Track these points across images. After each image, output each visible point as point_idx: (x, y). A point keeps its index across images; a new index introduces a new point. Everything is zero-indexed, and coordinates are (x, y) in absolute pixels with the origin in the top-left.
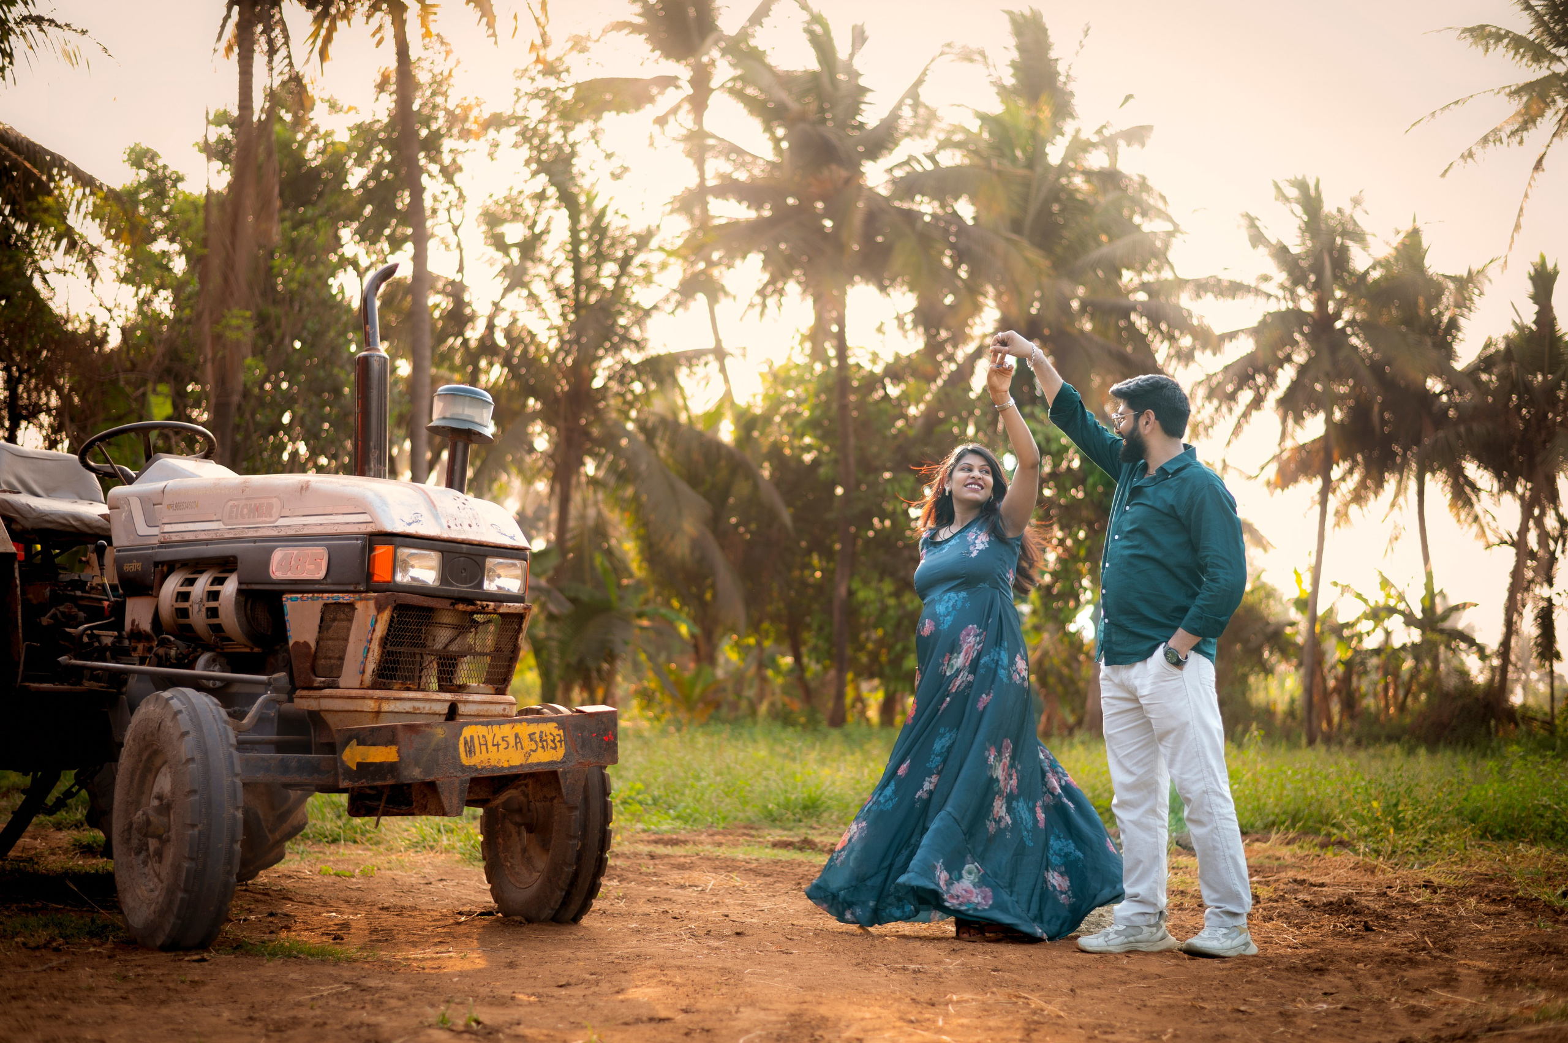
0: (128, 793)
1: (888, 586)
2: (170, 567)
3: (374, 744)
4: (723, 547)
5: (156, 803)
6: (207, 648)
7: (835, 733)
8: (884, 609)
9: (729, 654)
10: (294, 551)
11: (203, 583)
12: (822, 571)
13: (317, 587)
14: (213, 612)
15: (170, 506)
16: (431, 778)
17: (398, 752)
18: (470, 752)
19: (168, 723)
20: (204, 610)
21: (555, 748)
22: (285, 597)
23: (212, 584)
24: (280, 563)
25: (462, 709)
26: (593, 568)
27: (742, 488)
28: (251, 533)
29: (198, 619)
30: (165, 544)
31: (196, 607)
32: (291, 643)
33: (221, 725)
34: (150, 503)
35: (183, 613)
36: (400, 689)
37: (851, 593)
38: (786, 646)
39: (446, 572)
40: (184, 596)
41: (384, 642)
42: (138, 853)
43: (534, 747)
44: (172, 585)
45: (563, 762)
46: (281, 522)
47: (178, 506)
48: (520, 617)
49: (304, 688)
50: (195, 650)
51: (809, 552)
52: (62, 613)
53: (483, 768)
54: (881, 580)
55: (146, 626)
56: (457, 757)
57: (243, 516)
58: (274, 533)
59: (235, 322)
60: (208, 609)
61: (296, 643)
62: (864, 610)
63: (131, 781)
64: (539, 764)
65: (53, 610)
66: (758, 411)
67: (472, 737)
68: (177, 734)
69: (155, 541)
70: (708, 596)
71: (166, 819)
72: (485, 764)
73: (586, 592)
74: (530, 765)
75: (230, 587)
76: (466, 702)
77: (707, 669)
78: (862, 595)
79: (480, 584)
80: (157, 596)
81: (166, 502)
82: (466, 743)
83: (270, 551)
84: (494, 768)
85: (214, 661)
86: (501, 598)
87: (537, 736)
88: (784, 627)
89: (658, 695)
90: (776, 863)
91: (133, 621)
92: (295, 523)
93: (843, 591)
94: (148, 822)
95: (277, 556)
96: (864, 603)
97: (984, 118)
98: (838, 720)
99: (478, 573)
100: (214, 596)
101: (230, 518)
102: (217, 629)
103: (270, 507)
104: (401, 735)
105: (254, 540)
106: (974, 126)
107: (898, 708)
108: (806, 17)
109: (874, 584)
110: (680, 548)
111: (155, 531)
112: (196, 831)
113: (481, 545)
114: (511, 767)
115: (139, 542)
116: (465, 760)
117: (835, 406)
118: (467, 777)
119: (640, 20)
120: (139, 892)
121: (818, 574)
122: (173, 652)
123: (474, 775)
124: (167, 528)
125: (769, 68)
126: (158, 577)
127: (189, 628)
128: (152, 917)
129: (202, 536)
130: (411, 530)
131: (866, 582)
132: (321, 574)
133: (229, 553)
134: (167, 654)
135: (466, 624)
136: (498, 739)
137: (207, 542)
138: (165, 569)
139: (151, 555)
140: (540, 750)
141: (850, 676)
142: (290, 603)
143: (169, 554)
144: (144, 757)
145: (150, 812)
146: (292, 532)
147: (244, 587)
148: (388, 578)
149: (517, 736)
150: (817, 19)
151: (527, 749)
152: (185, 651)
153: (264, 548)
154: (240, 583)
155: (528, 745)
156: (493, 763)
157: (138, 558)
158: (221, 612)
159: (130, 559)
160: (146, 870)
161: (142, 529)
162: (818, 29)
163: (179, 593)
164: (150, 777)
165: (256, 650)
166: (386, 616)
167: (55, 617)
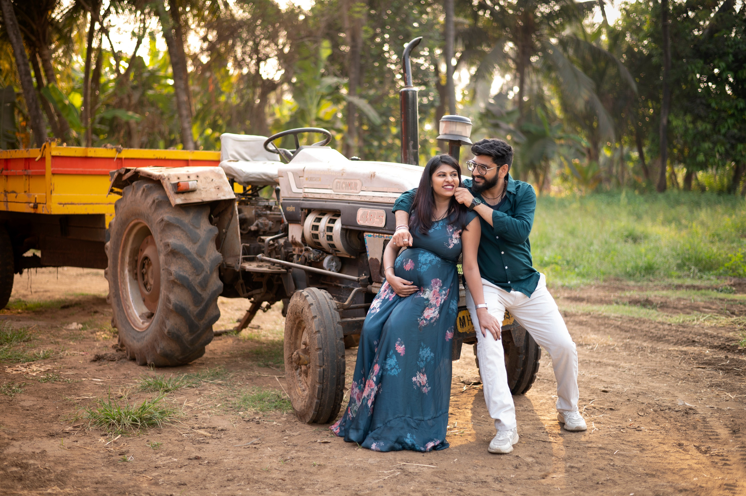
0: (290, 339)
1: (688, 118)
2: (310, 211)
4: (602, 101)
5: (303, 347)
6: (328, 253)
7: (660, 196)
8: (687, 130)
9: (606, 153)
10: (369, 211)
11: (325, 220)
12: (653, 108)
13: (381, 231)
14: (330, 238)
15: (307, 179)
19: (306, 310)
20: (325, 236)
22: (365, 234)
23: (329, 223)
24: (362, 217)
26: (536, 115)
27: (611, 71)
28: (347, 198)
29: (323, 240)
30: (305, 199)
31: (322, 234)
32: (369, 258)
33: (333, 311)
34: (299, 175)
35: (316, 236)
37: (669, 122)
38: (635, 148)
40: (316, 228)
42: (297, 369)
44: (310, 220)
46: (362, 193)
47: (311, 179)
49: (376, 282)
50: (323, 254)
51: (646, 100)
52: (261, 223)
53: (470, 333)
54: (685, 114)
55: (299, 239)
57: (343, 188)
58: (358, 199)
59: (358, 9)
60: (327, 236)
61: (372, 259)
62: (676, 131)
63: (291, 333)
65: (256, 222)
66: (619, 28)
67: (463, 317)
68: (310, 317)
69: (301, 196)
70: (595, 124)
71: (308, 357)
73: (533, 127)
75: (338, 226)
77: (594, 164)
78: (675, 123)
80: (303, 226)
81: (305, 176)
83: (356, 209)
85: (332, 260)
88: (634, 138)
89: (570, 178)
90: (631, 320)
91: (293, 236)
92: (369, 195)
93: (664, 121)
94: (299, 358)
95: (360, 212)
96: (676, 127)
98: (662, 188)
100: (330, 229)
101: (337, 188)
102: (333, 246)
103: (356, 185)
105: (348, 202)
107: (694, 177)
109: (681, 117)
110: (580, 105)
111: (300, 191)
112: (322, 369)
115: (293, 195)
117: (660, 25)
120: (297, 390)
121: (651, 111)
122: (312, 256)
124: (307, 190)
126: (303, 216)
127: (319, 244)
128: (303, 408)
129: (323, 196)
131: (677, 116)
132: (382, 225)
133: (337, 208)
134: (309, 257)
137: (326, 200)
138: (306, 211)
139: (299, 204)
141: (668, 162)
142: (368, 238)
143: (307, 204)
144: (297, 322)
145: (300, 353)
146: (368, 200)
147: (344, 227)
152: (318, 256)
153: (353, 207)
154: (342, 225)
157: (294, 205)
158: (334, 238)
159: (289, 205)
160: (301, 378)
161: (295, 189)
163: (313, 226)
164: (300, 331)
165: (352, 257)
167: (257, 225)
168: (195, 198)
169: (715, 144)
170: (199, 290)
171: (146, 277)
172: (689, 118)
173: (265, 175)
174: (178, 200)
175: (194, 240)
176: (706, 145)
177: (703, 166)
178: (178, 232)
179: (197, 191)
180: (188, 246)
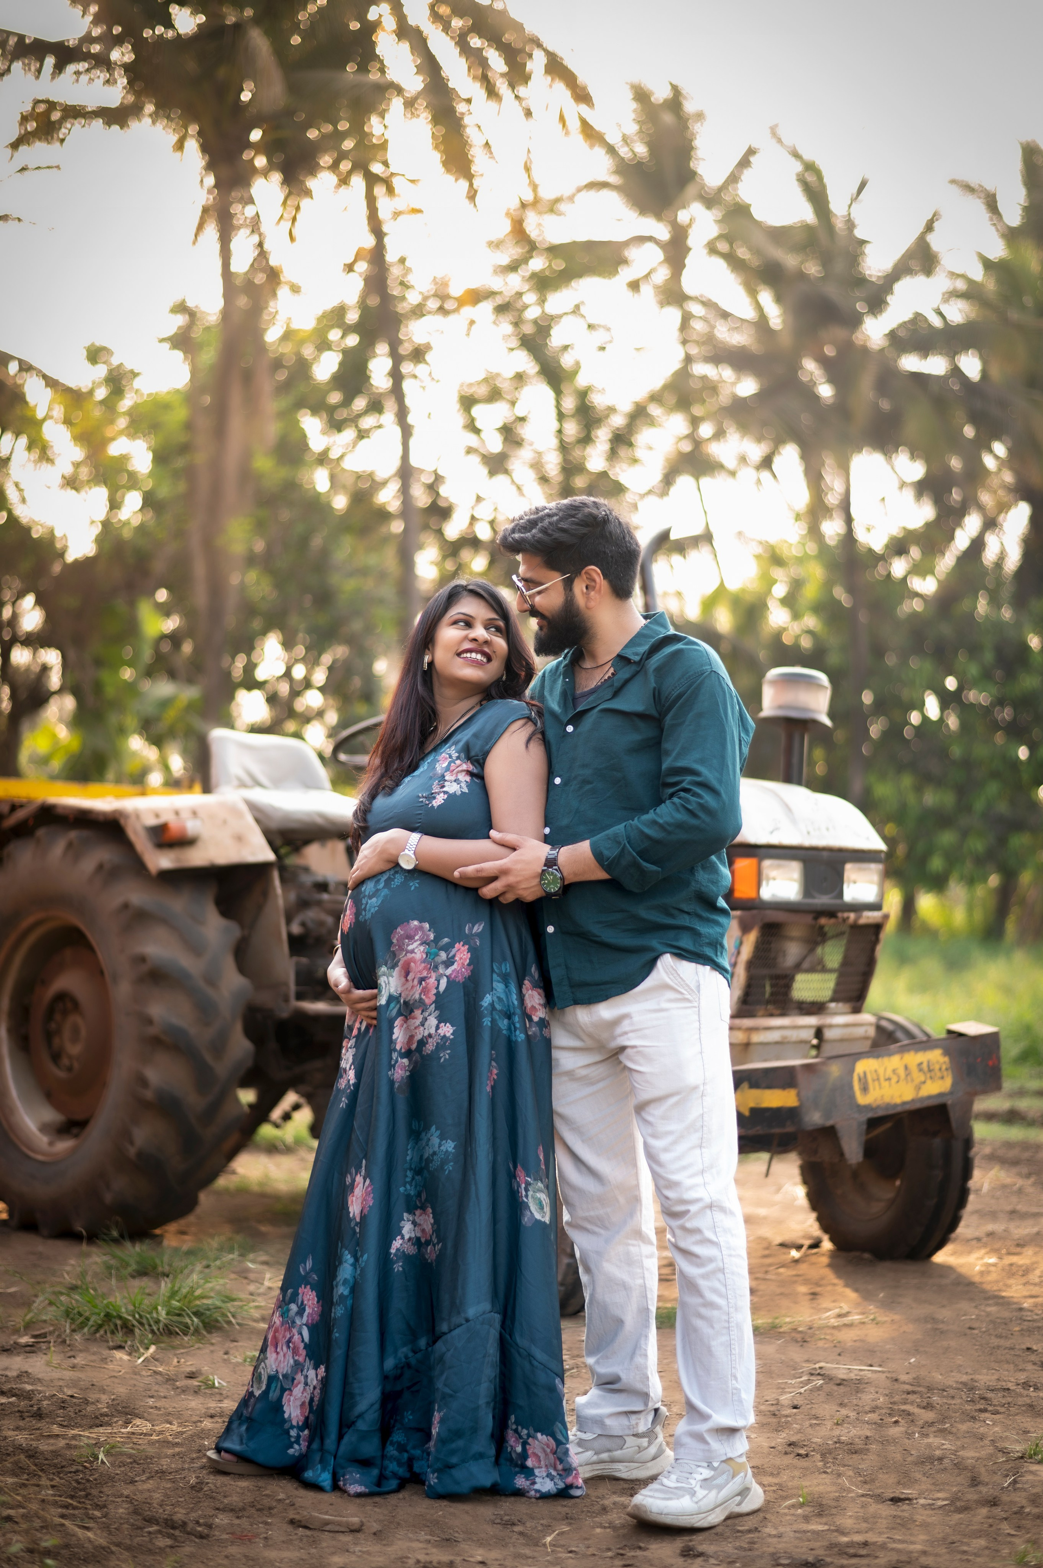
3: (769, 1087)
16: (829, 1123)
17: (798, 1095)
18: (865, 1089)
21: (942, 1078)
25: (828, 1034)
36: (763, 1016)
39: (810, 884)
41: (751, 965)
43: (922, 1078)
45: (951, 1093)
48: (877, 928)
53: (878, 1107)
56: (852, 1097)
64: (930, 1097)
67: (865, 1073)
72: (879, 1102)
74: (922, 1099)
76: (831, 1026)
79: (841, 894)
82: (860, 1079)
84: (888, 1106)
86: (859, 908)
87: (925, 1066)
97: (988, 264)
99: (837, 883)
104: (801, 1078)
106: (977, 274)
108: (798, 167)
113: (841, 850)
114: (904, 1103)
116: (862, 1100)
118: (864, 1117)
119: (614, 179)
123: (870, 1115)
125: (758, 224)
130: (774, 840)
135: (818, 937)
136: (889, 1073)
140: (929, 1082)
148: (752, 894)
149: (906, 1068)
150: (810, 167)
151: (917, 1081)
155: (919, 1077)
156: (887, 1100)
162: (811, 178)
166: (752, 937)
167: (303, 924)
168: (197, 858)
169: (965, 834)
170: (208, 1058)
171: (56, 1041)
172: (907, 781)
173: (321, 815)
174: (164, 861)
175: (195, 948)
176: (947, 838)
177: (938, 884)
178: (161, 932)
179: (200, 844)
180: (186, 962)
